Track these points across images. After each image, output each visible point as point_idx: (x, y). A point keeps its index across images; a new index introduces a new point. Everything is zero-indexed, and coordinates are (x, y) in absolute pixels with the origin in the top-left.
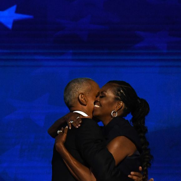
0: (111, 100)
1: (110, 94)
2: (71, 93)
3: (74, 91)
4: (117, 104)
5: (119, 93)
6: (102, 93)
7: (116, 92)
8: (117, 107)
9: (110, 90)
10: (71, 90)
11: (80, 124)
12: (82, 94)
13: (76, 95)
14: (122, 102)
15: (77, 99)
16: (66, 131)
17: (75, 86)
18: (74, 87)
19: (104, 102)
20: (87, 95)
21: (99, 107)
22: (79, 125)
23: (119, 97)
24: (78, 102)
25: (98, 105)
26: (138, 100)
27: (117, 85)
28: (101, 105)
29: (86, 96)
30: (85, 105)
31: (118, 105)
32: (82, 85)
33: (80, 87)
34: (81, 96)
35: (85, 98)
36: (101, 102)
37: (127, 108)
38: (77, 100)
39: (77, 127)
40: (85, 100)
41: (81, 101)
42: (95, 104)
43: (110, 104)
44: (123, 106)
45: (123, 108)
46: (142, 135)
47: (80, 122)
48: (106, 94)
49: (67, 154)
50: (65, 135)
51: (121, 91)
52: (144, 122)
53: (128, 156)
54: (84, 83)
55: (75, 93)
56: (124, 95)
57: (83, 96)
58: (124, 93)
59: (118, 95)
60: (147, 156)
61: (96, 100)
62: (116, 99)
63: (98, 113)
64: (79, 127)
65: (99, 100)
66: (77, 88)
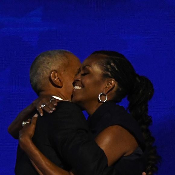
0: (97, 78)
1: (96, 69)
2: (39, 71)
3: (43, 68)
4: (106, 83)
5: (109, 67)
6: (84, 68)
7: (105, 66)
8: (106, 87)
9: (95, 64)
10: (39, 67)
11: (55, 107)
12: (55, 71)
13: (46, 74)
14: (113, 79)
15: (48, 79)
16: (34, 121)
17: (44, 60)
18: (44, 63)
19: (87, 81)
20: (62, 73)
21: (80, 88)
22: (54, 109)
23: (109, 73)
24: (50, 84)
25: (79, 86)
26: (137, 79)
27: (106, 56)
28: (83, 86)
29: (60, 75)
30: (60, 87)
31: (108, 85)
32: (55, 59)
33: (52, 62)
34: (54, 74)
35: (60, 77)
36: (83, 81)
37: (121, 89)
38: (47, 81)
39: (51, 112)
40: (60, 81)
41: (54, 82)
42: (74, 84)
43: (97, 84)
44: (115, 86)
45: (115, 89)
46: (144, 127)
47: (55, 104)
48: (90, 69)
49: (36, 152)
50: (33, 127)
51: (112, 64)
52: (147, 110)
53: (125, 155)
54: (57, 56)
55: (45, 70)
56: (116, 69)
57: (56, 74)
58: (115, 67)
59: (107, 70)
60: (153, 157)
61: (76, 79)
62: (105, 76)
63: (79, 97)
64: (54, 111)
65: (80, 79)
66: (48, 64)
